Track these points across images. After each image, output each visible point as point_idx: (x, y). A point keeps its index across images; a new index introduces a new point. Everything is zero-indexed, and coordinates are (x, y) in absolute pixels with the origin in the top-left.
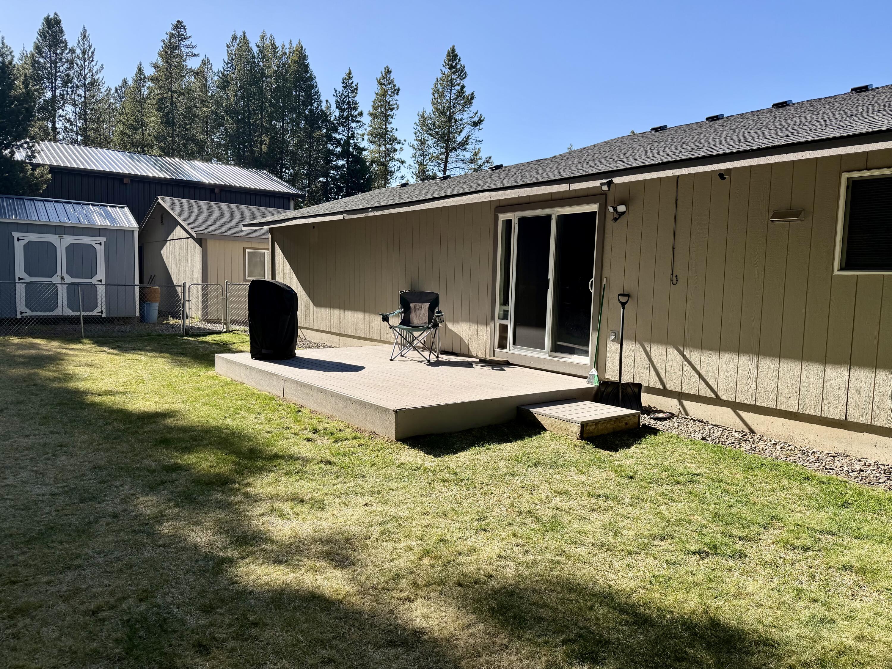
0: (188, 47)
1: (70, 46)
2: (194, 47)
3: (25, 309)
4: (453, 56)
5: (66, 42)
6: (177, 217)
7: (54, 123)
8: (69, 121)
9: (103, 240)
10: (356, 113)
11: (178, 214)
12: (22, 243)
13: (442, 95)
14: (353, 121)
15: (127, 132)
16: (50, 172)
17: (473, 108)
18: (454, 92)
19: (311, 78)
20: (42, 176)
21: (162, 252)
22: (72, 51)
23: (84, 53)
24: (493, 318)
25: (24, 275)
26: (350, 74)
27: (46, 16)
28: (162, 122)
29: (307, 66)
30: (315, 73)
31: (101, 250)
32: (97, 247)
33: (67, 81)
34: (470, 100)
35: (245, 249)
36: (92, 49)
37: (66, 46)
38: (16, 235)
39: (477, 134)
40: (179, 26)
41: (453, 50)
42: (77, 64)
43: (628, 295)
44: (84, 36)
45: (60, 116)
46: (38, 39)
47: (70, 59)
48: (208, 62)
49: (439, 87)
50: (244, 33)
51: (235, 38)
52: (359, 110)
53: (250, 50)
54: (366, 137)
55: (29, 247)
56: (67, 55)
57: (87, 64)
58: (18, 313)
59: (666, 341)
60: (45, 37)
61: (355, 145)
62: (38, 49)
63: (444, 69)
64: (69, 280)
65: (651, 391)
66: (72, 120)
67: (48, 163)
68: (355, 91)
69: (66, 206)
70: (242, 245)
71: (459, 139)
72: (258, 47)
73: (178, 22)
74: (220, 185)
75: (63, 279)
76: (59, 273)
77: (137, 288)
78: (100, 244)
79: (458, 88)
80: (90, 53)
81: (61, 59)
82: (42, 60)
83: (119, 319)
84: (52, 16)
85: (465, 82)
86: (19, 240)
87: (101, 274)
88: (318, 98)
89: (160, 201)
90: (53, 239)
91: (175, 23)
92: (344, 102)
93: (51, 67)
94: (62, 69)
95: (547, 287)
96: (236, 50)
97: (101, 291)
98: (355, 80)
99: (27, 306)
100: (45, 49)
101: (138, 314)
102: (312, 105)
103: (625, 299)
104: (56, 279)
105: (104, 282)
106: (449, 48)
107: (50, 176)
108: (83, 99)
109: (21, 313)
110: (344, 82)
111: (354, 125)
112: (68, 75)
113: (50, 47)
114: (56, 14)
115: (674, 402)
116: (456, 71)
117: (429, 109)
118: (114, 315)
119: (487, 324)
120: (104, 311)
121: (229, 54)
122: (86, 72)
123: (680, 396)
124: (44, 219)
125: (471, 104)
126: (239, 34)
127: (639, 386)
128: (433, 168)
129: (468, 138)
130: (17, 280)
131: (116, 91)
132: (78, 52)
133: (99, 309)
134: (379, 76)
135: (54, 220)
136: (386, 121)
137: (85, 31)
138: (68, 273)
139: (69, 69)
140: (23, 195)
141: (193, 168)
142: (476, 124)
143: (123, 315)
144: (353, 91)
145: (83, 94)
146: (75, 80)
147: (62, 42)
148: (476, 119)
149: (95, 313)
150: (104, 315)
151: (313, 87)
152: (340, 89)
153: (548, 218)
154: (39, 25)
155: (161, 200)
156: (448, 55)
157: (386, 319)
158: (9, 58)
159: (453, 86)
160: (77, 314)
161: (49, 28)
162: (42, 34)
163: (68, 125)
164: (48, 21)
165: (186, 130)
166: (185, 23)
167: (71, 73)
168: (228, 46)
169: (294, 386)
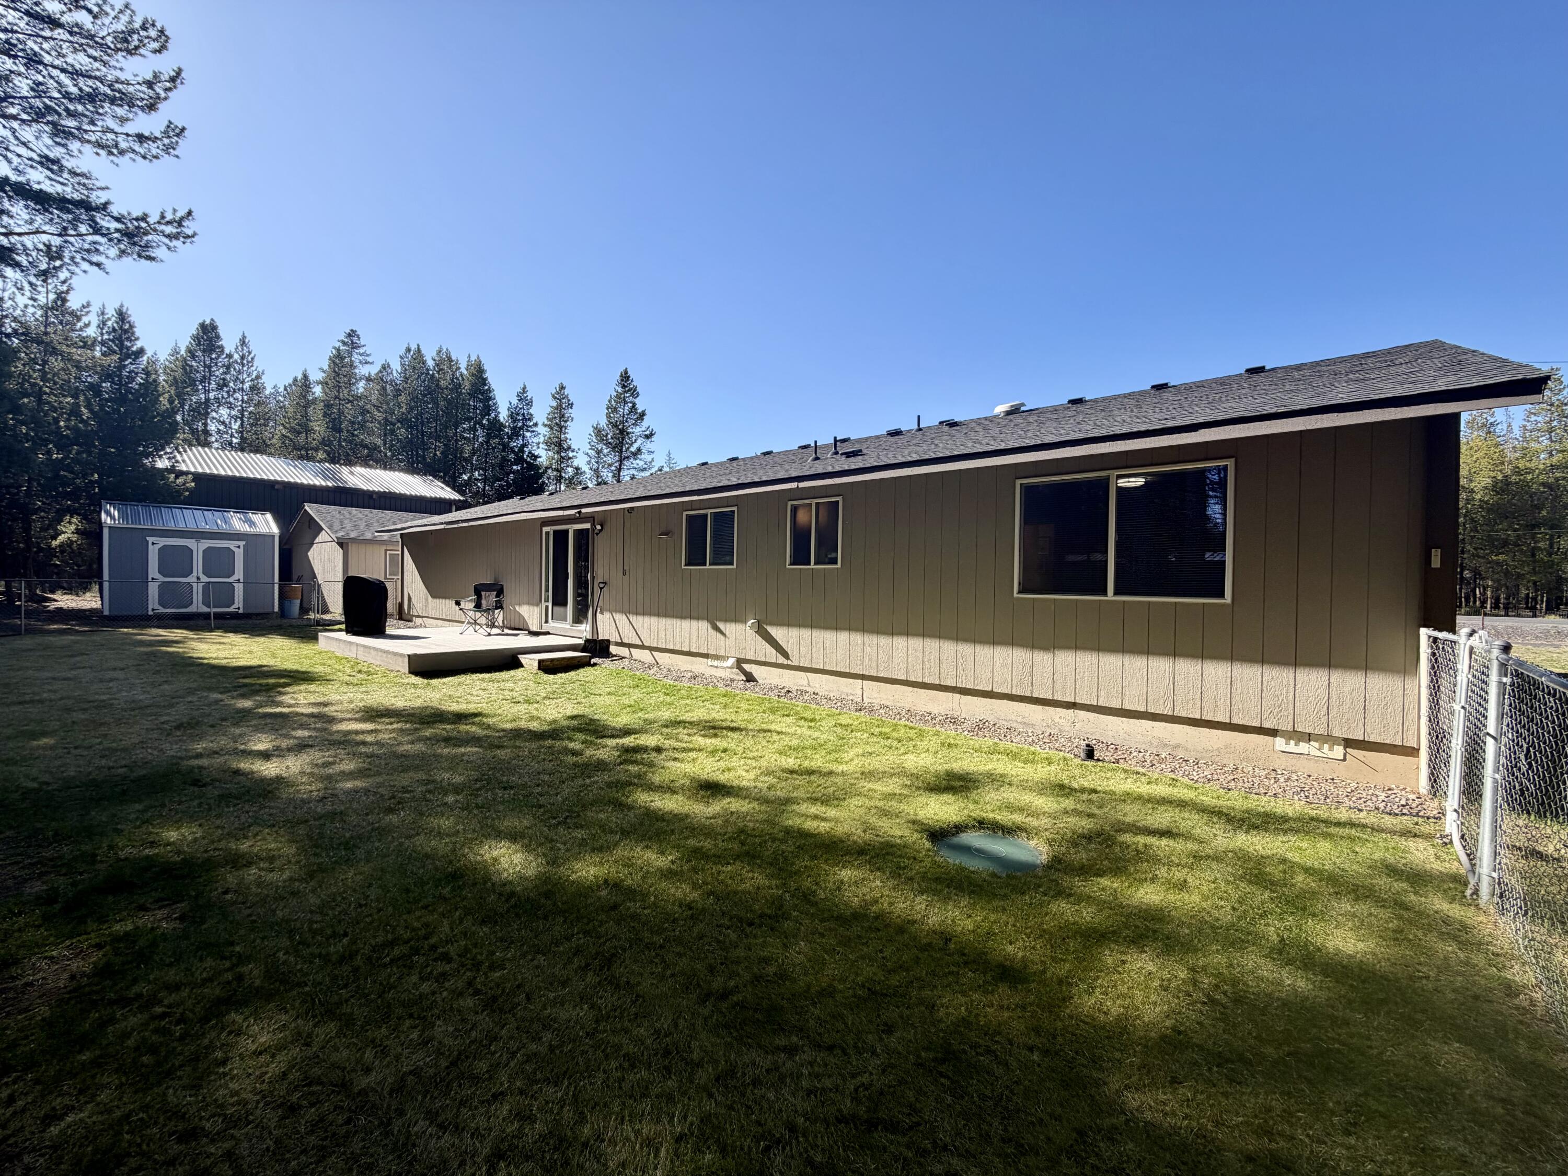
0: (361, 355)
1: (227, 351)
2: (368, 355)
3: (157, 606)
4: (625, 377)
5: (222, 347)
6: (321, 523)
7: (206, 424)
8: (223, 423)
9: (242, 543)
10: (531, 424)
11: (322, 521)
12: (157, 547)
13: (615, 410)
14: (528, 431)
15: (288, 434)
16: (193, 480)
17: (645, 423)
18: (626, 408)
19: (489, 390)
20: (184, 484)
21: (309, 554)
22: (230, 356)
23: (243, 358)
24: (541, 601)
25: (157, 575)
26: (524, 388)
27: (201, 321)
28: (327, 428)
29: (485, 379)
30: (493, 386)
31: (239, 555)
32: (236, 550)
33: (223, 385)
34: (642, 415)
35: (386, 551)
36: (252, 355)
37: (222, 352)
38: (150, 540)
39: (648, 445)
40: (352, 334)
41: (626, 372)
42: (235, 369)
43: (605, 583)
44: (243, 342)
45: (214, 418)
46: (190, 343)
47: (226, 364)
48: (389, 366)
49: (613, 403)
50: (418, 346)
51: (408, 350)
52: (534, 421)
53: (424, 362)
54: (541, 446)
55: (163, 550)
56: (223, 360)
57: (245, 369)
58: (150, 609)
59: (622, 612)
60: (199, 342)
61: (530, 453)
62: (192, 353)
63: (617, 388)
64: (204, 579)
65: (617, 644)
66: (227, 422)
67: (193, 470)
68: (530, 404)
69: (206, 513)
70: (384, 548)
71: (633, 449)
72: (434, 360)
73: (352, 330)
74: (379, 492)
75: (198, 578)
76: (195, 574)
77: (276, 587)
78: (239, 547)
79: (630, 405)
80: (250, 359)
81: (216, 364)
82: (194, 363)
83: (258, 615)
84: (208, 322)
85: (637, 401)
86: (153, 544)
87: (239, 574)
88: (496, 410)
89: (306, 508)
90: (190, 543)
91: (348, 331)
92: (518, 414)
93: (204, 371)
94: (217, 373)
95: (567, 578)
96: (410, 361)
97: (239, 590)
98: (529, 395)
99: (160, 604)
100: (199, 353)
101: (276, 609)
102: (489, 415)
103: (602, 585)
104: (191, 579)
105: (242, 581)
106: (622, 369)
107: (193, 484)
108: (240, 403)
109: (153, 610)
110: (518, 396)
111: (528, 434)
112: (224, 379)
113: (204, 351)
114: (212, 320)
115: (626, 650)
116: (629, 390)
117: (603, 422)
118: (250, 611)
119: (538, 605)
120: (241, 607)
121: (403, 365)
122: (245, 376)
123: (629, 646)
124: (182, 526)
125: (642, 420)
126: (413, 347)
127: (608, 641)
128: (607, 475)
129: (639, 450)
130: (150, 579)
131: (285, 389)
132: (236, 356)
133: (236, 605)
134: (554, 391)
135: (192, 526)
136: (560, 431)
137: (244, 337)
138: (203, 573)
139: (225, 373)
140: (160, 503)
141: (352, 473)
142: (648, 437)
143: (261, 611)
144: (527, 404)
145: (240, 398)
146: (231, 384)
147: (219, 347)
148: (648, 433)
149: (231, 609)
150: (241, 611)
151: (490, 399)
152: (515, 401)
153: (567, 531)
154: (193, 330)
155: (308, 507)
156: (621, 376)
157: (458, 603)
158: (153, 376)
159: (626, 403)
160: (208, 610)
161: (204, 333)
162: (196, 338)
163: (222, 427)
164: (203, 326)
165: (353, 435)
166: (358, 333)
167: (228, 377)
168: (401, 357)
169: (362, 649)
